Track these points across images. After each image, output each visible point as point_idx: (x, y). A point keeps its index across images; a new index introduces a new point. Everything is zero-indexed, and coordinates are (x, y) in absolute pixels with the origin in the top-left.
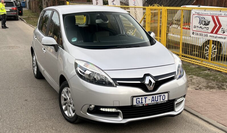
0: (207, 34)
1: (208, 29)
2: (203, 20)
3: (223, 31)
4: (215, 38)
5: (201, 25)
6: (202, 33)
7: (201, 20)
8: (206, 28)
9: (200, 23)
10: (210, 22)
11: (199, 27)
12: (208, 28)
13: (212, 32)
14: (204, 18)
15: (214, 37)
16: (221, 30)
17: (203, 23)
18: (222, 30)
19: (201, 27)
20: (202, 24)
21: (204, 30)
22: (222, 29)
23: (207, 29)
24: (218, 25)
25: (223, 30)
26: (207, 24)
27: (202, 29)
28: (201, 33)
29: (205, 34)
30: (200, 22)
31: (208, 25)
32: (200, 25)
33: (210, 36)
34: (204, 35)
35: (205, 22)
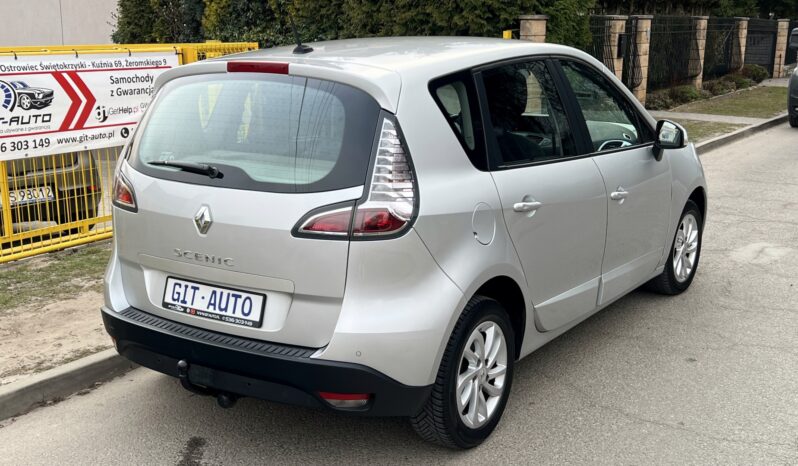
0: (44, 137)
1: (47, 118)
2: (19, 94)
3: (102, 114)
4: (81, 141)
5: (18, 112)
6: (22, 139)
7: (12, 92)
8: (39, 119)
9: (10, 106)
10: (51, 94)
11: (8, 119)
12: (50, 115)
13: (65, 127)
14: (22, 83)
15: (74, 140)
16: (94, 112)
17: (26, 102)
18: (99, 114)
19: (15, 120)
20: (20, 106)
21: (32, 124)
22: (99, 108)
23: (43, 121)
24: (84, 101)
25: (101, 111)
26: (41, 103)
27: (20, 126)
28: (16, 140)
29: (38, 138)
30: (8, 102)
31: (46, 104)
32: (11, 110)
33: (60, 141)
34: (31, 144)
35: (32, 96)
